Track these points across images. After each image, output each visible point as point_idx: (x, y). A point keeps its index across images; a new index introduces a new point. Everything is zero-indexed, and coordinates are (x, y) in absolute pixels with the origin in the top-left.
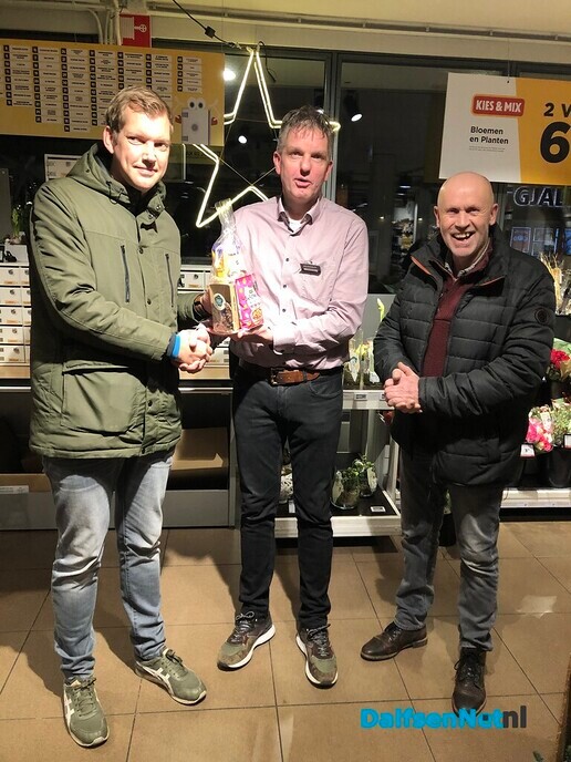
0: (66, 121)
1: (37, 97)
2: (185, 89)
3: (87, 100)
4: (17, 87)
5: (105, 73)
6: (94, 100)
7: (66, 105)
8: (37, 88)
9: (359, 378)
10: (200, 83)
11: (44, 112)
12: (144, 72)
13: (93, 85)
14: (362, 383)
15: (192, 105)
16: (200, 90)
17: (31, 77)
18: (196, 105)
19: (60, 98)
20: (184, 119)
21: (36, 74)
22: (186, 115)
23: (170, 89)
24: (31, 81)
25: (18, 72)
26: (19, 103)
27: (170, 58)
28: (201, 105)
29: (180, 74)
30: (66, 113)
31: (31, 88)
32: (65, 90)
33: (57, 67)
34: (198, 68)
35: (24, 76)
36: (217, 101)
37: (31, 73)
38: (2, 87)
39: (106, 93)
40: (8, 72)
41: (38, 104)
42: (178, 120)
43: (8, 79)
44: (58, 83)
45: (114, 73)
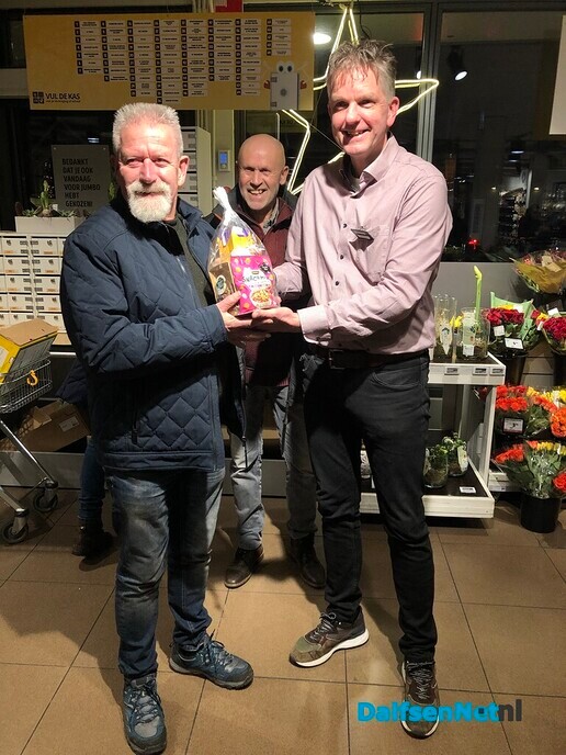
0: (159, 93)
1: (132, 71)
2: (274, 53)
3: (178, 71)
4: (114, 63)
5: (196, 43)
6: (185, 71)
7: (159, 78)
8: (132, 63)
9: (451, 351)
10: (289, 44)
11: (138, 86)
12: (233, 39)
13: (184, 55)
14: (454, 357)
15: (281, 69)
16: (288, 53)
17: (125, 52)
18: (285, 69)
19: (153, 71)
20: (273, 84)
21: (131, 48)
22: (275, 80)
23: (259, 55)
24: (126, 54)
25: (114, 47)
26: (115, 78)
27: (259, 21)
28: (290, 69)
29: (269, 37)
30: (159, 87)
31: (127, 63)
32: (158, 63)
33: (150, 40)
34: (287, 30)
35: (121, 52)
36: (306, 63)
37: (127, 48)
38: (100, 64)
39: (196, 62)
40: (105, 48)
41: (133, 78)
42: (267, 86)
43: (105, 55)
44: (152, 55)
45: (205, 42)
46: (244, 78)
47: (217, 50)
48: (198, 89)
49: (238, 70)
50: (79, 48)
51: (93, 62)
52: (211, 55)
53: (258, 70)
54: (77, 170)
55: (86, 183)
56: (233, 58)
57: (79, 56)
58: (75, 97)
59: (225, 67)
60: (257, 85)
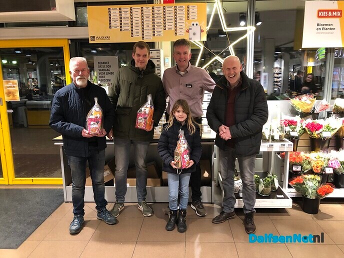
0: (143, 35)
1: (132, 27)
2: (190, 18)
3: (151, 26)
4: (124, 24)
5: (158, 15)
6: (154, 26)
7: (143, 29)
8: (132, 24)
9: (269, 137)
10: (196, 15)
11: (134, 33)
12: (173, 14)
13: (153, 20)
14: (270, 140)
15: (193, 25)
16: (196, 18)
17: (129, 20)
18: (195, 25)
19: (141, 26)
20: (190, 31)
21: (132, 18)
22: (191, 29)
23: (184, 19)
24: (130, 21)
25: (124, 18)
26: (125, 30)
27: (184, 6)
28: (197, 25)
29: (188, 12)
30: (143, 33)
31: (130, 24)
32: (143, 23)
33: (140, 15)
34: (196, 10)
35: (127, 19)
36: (203, 22)
37: (130, 18)
38: (118, 24)
39: (158, 23)
40: (121, 18)
41: (132, 30)
42: (188, 31)
43: (121, 21)
44: (140, 21)
45: (162, 15)
46: (178, 29)
47: (167, 18)
48: (159, 33)
49: (176, 25)
50: (110, 18)
51: (116, 24)
52: (164, 20)
53: (184, 25)
54: (104, 66)
55: (108, 72)
56: (173, 21)
57: (110, 21)
58: (108, 38)
59: (170, 24)
60: (184, 31)
